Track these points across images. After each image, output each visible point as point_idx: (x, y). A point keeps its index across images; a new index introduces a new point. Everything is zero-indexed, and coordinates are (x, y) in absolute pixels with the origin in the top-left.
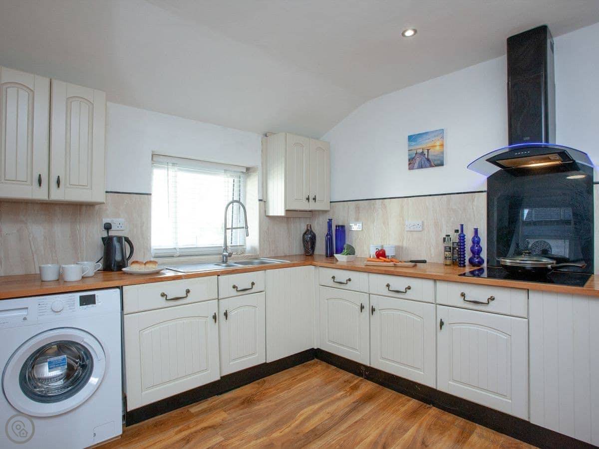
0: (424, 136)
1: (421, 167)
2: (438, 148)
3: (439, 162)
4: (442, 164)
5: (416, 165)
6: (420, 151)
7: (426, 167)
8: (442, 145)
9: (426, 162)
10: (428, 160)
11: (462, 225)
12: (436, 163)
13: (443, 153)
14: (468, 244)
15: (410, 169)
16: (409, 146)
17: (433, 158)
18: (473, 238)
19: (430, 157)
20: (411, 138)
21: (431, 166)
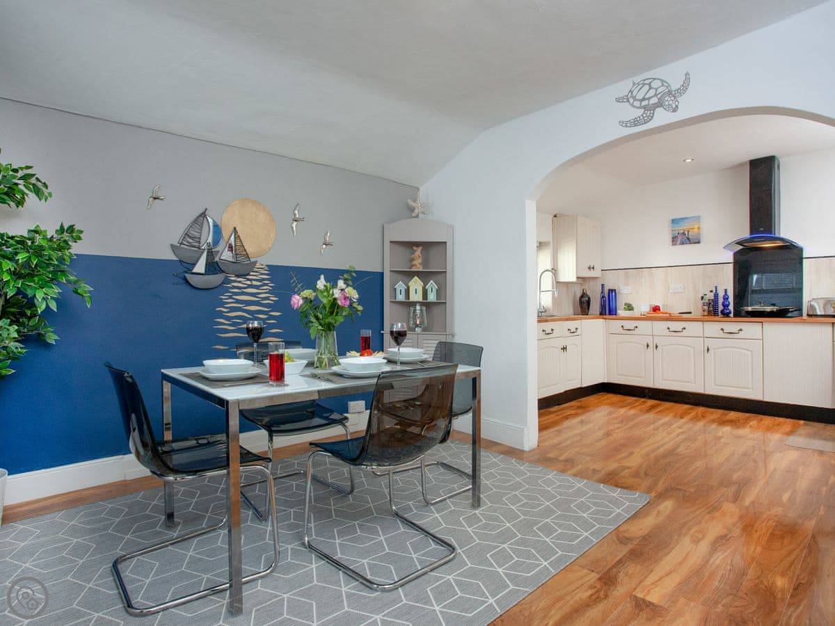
0: (686, 221)
1: (682, 243)
2: (696, 230)
3: (697, 241)
4: (699, 242)
5: (679, 242)
6: (682, 231)
7: (686, 244)
8: (699, 228)
9: (687, 241)
10: (688, 238)
11: (716, 287)
12: (695, 241)
13: (699, 234)
14: (721, 300)
15: (673, 245)
16: (672, 227)
17: (693, 237)
18: (724, 296)
19: (690, 237)
20: (673, 221)
21: (691, 243)
